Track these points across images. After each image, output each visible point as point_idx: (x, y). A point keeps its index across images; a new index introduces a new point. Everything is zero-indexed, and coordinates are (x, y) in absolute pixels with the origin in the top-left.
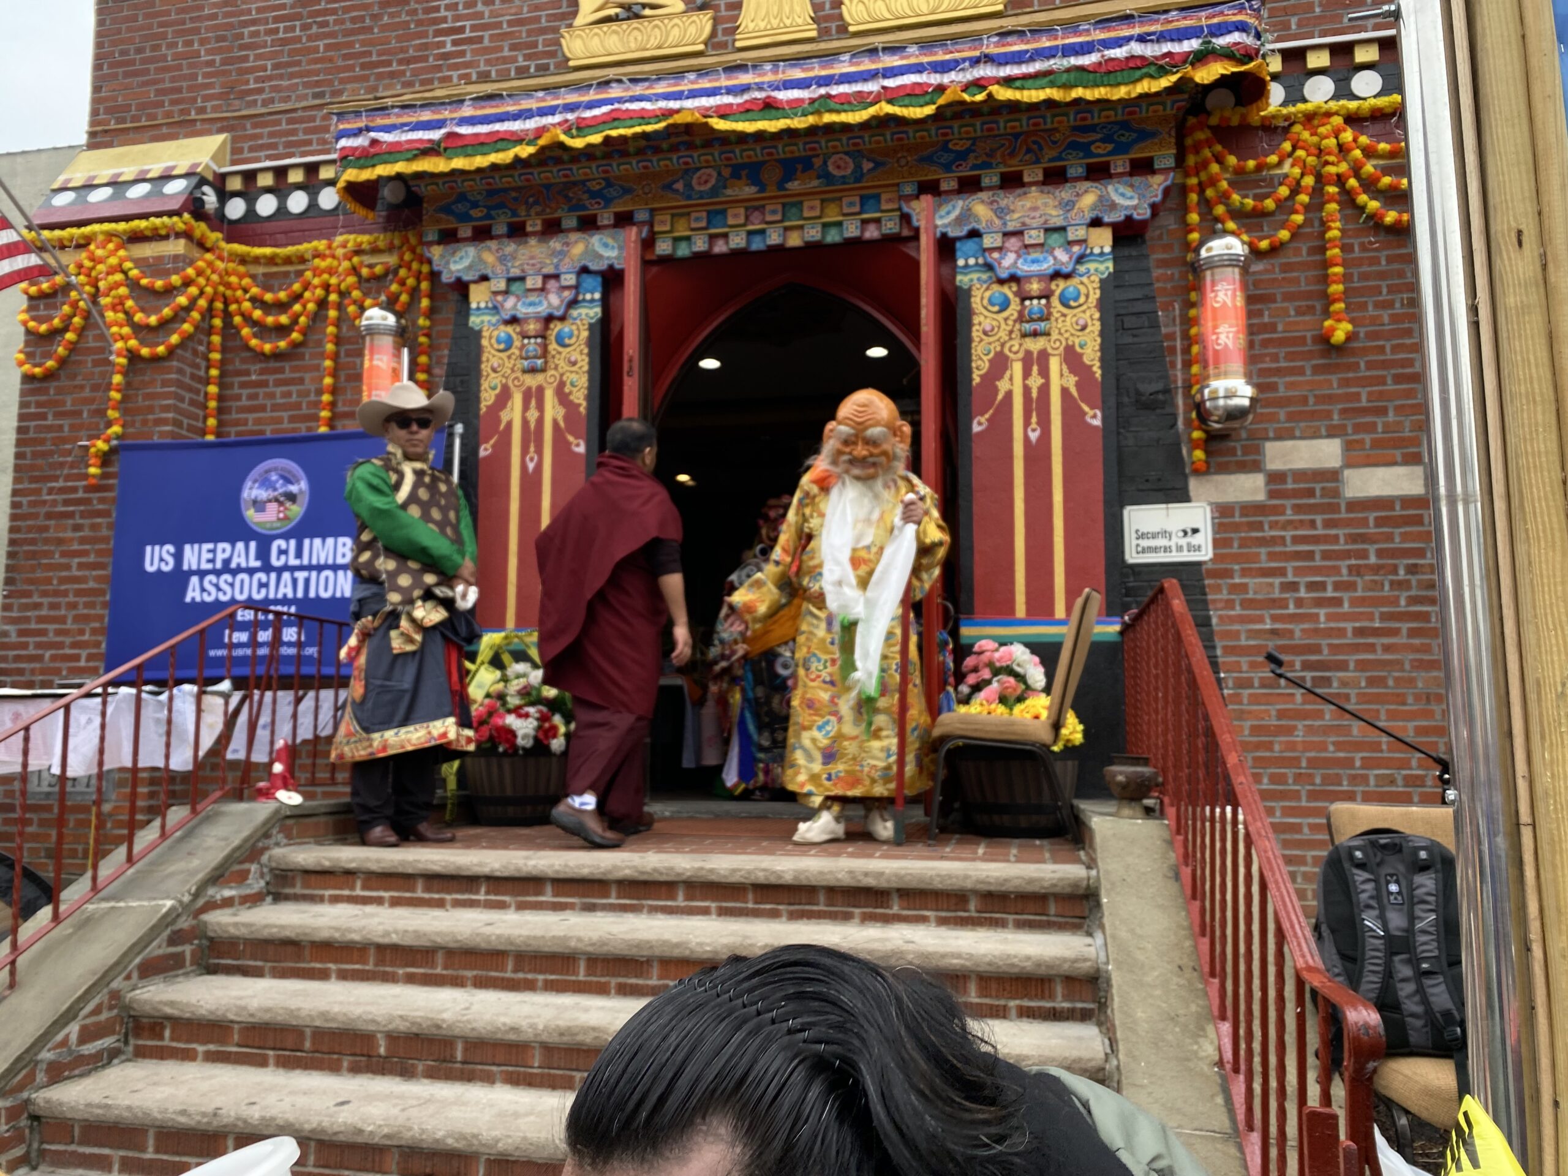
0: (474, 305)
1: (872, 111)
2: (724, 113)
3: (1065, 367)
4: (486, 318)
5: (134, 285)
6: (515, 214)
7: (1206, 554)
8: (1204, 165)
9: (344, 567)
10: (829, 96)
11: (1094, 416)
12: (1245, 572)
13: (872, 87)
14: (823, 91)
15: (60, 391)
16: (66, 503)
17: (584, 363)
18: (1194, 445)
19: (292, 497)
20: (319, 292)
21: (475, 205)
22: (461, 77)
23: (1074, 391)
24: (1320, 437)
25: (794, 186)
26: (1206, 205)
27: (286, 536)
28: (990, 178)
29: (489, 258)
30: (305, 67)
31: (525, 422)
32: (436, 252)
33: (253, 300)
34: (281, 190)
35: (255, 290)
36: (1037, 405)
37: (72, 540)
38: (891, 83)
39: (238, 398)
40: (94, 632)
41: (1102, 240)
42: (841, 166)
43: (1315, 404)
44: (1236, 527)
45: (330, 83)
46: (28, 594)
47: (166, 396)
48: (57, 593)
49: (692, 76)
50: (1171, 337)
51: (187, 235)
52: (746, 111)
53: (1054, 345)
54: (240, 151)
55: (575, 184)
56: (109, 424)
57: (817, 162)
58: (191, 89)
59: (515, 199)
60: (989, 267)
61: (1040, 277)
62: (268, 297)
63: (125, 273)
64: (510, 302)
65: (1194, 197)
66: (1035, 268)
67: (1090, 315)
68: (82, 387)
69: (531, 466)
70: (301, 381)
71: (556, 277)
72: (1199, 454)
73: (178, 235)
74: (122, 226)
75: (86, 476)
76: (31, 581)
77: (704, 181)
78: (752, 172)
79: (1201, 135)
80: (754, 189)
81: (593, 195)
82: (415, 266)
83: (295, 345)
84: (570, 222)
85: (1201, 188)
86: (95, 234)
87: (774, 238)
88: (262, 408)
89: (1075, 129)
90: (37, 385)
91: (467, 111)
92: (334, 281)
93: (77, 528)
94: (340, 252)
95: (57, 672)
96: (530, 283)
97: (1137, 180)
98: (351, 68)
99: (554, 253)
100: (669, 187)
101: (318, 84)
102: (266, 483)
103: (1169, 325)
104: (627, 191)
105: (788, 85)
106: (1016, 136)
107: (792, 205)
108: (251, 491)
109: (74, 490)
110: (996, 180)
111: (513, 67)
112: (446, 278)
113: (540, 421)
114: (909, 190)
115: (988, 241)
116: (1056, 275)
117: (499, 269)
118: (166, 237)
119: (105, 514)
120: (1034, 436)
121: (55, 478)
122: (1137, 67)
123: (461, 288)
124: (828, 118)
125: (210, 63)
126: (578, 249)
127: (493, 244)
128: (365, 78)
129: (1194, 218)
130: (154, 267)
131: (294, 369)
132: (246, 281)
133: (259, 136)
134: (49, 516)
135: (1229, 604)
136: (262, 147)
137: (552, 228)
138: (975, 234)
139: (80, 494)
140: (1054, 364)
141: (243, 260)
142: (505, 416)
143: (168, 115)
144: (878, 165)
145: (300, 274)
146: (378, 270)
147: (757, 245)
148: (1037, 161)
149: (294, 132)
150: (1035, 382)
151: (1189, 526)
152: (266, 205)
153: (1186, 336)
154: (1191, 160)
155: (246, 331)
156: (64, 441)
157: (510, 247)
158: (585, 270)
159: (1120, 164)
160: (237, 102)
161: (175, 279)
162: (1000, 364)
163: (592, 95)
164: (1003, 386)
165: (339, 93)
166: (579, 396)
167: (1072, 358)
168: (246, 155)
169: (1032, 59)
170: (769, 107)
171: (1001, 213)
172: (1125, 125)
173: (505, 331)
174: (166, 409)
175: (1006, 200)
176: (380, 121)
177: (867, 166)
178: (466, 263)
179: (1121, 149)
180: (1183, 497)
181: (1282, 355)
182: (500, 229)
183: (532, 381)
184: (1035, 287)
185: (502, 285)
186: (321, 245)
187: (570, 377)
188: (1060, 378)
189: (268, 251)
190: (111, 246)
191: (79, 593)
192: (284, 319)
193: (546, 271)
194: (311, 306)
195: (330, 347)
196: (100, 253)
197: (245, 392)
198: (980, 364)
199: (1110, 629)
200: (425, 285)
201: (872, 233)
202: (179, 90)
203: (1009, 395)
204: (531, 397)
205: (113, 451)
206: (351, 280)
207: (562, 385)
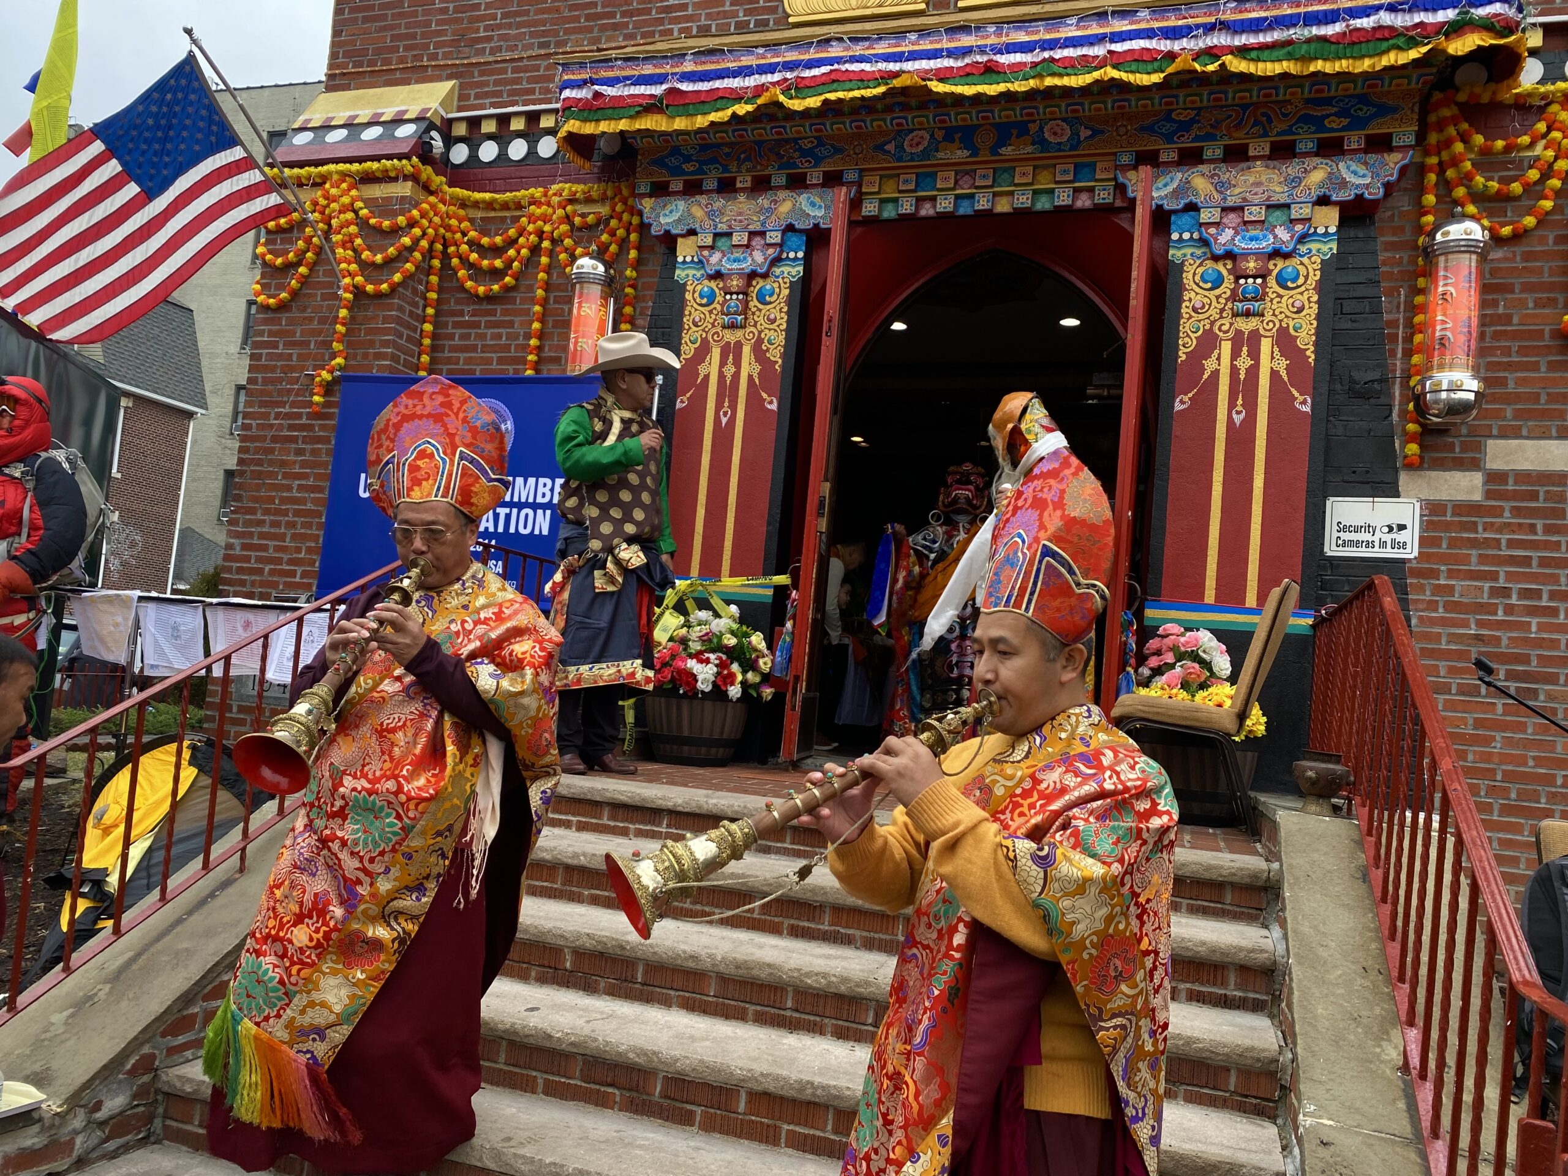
0: (680, 259)
1: (1096, 75)
2: (943, 76)
3: (1276, 349)
4: (691, 272)
5: (363, 223)
6: (726, 169)
7: (1411, 552)
8: (1448, 143)
9: (544, 507)
10: (1052, 60)
11: (1304, 402)
12: (1451, 574)
13: (1099, 51)
14: (1046, 54)
15: (291, 322)
16: (291, 427)
17: (783, 322)
18: (1411, 438)
20: (533, 238)
21: (688, 159)
22: (681, 31)
23: (1284, 374)
24: (1550, 438)
25: (1007, 151)
26: (1445, 187)
28: (1213, 151)
29: (698, 212)
30: (532, 17)
31: (721, 376)
32: (647, 204)
33: (470, 243)
34: (502, 138)
35: (473, 234)
36: (1244, 388)
37: (295, 462)
38: (1118, 47)
39: (451, 337)
40: (309, 550)
41: (1328, 220)
42: (1058, 133)
43: (1548, 402)
44: (1447, 526)
45: (555, 33)
46: (253, 511)
47: (387, 331)
48: (278, 512)
49: (913, 37)
50: (1394, 324)
51: (414, 178)
52: (966, 75)
53: (1267, 326)
54: (466, 97)
55: (787, 141)
56: (333, 356)
57: (1033, 128)
58: (424, 35)
59: (727, 155)
60: (1204, 242)
61: (1258, 255)
62: (485, 241)
63: (356, 212)
64: (715, 258)
65: (1432, 177)
66: (1253, 245)
67: (1308, 298)
68: (311, 319)
69: (724, 420)
70: (511, 324)
71: (762, 234)
72: (1413, 448)
73: (406, 178)
74: (356, 167)
75: (311, 404)
76: (256, 499)
77: (915, 143)
78: (966, 136)
79: (1446, 112)
80: (966, 153)
81: (804, 153)
82: (625, 216)
83: (507, 289)
84: (779, 179)
85: (1441, 168)
86: (330, 173)
87: (982, 203)
88: (474, 349)
89: (1308, 101)
90: (270, 315)
91: (689, 66)
92: (547, 228)
93: (299, 452)
94: (555, 200)
95: (275, 585)
96: (736, 240)
97: (1371, 158)
98: (577, 19)
99: (762, 210)
100: (880, 148)
101: (544, 34)
103: (1391, 310)
104: (838, 151)
105: (1011, 48)
106: (1244, 107)
107: (1003, 170)
109: (299, 416)
110: (1219, 153)
111: (733, 21)
112: (655, 230)
113: (736, 376)
114: (1125, 159)
115: (1205, 216)
116: (1276, 254)
117: (708, 223)
118: (395, 179)
119: (325, 440)
120: (1238, 419)
121: (282, 404)
122: (1385, 37)
123: (669, 241)
124: (1049, 81)
125: (444, 11)
126: (785, 207)
127: (703, 199)
128: (589, 30)
129: (1430, 199)
130: (381, 207)
131: (505, 312)
132: (465, 225)
133: (485, 84)
134: (275, 439)
135: (1432, 606)
136: (487, 95)
137: (761, 185)
138: (1192, 208)
139: (304, 421)
140: (1266, 345)
141: (463, 204)
142: (702, 370)
143: (402, 60)
144: (1095, 133)
145: (516, 219)
146: (590, 219)
147: (965, 209)
148: (1265, 135)
149: (518, 81)
150: (1244, 362)
151: (1395, 521)
152: (488, 151)
153: (1409, 323)
154: (1433, 138)
155: (462, 273)
156: (292, 369)
157: (719, 203)
158: (790, 228)
159: (1354, 140)
160: (467, 50)
161: (401, 220)
162: (1208, 343)
163: (812, 54)
164: (1210, 365)
165: (563, 43)
166: (775, 355)
167: (1285, 340)
168: (472, 101)
169: (1270, 28)
170: (990, 71)
171: (1221, 187)
172: (1363, 99)
173: (708, 285)
174: (385, 344)
175: (1227, 174)
176: (604, 74)
177: (1085, 133)
178: (676, 216)
179: (1357, 123)
180: (1391, 490)
181: (1515, 349)
182: (711, 184)
183: (731, 337)
184: (1252, 265)
185: (709, 241)
186: (538, 192)
187: (768, 335)
188: (1270, 360)
189: (487, 196)
190: (344, 186)
191: (298, 513)
192: (498, 263)
193: (751, 228)
194: (524, 252)
195: (540, 293)
196: (334, 191)
197: (458, 332)
198: (1187, 342)
199: (1303, 623)
200: (633, 237)
201: (1084, 202)
202: (413, 36)
203: (1216, 374)
204: (731, 352)
205: (335, 381)
206: (564, 228)
207: (760, 341)
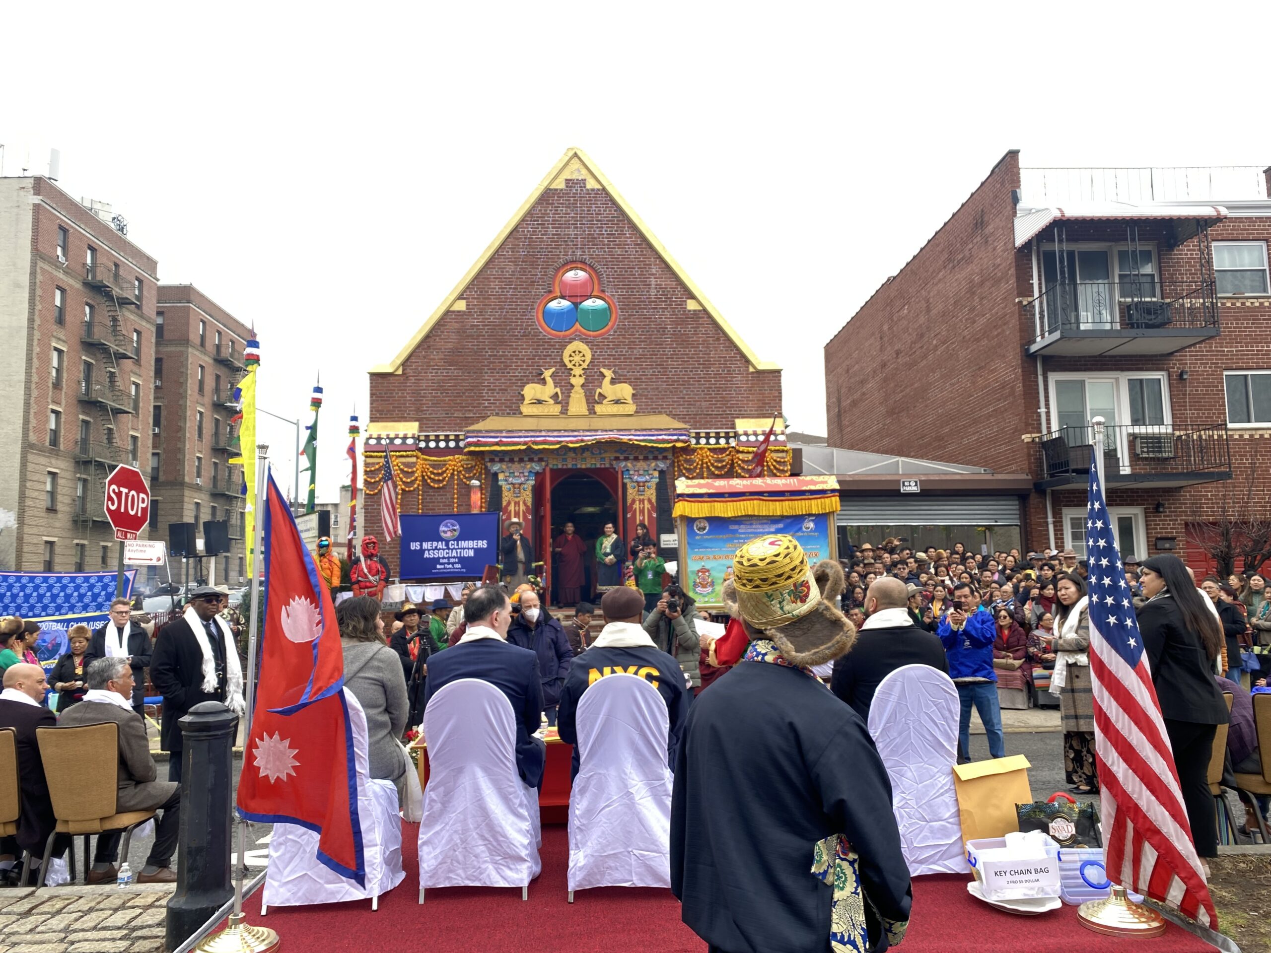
0: (500, 479)
2: (572, 442)
3: (648, 503)
4: (503, 482)
5: (402, 470)
6: (510, 456)
7: (677, 545)
9: (471, 549)
11: (655, 514)
14: (595, 437)
17: (531, 495)
19: (455, 530)
20: (451, 471)
21: (500, 453)
22: (490, 414)
23: (650, 508)
26: (679, 466)
27: (454, 540)
29: (504, 467)
30: (442, 405)
31: (515, 510)
32: (489, 464)
33: (431, 472)
34: (438, 441)
35: (431, 469)
36: (642, 511)
41: (656, 474)
42: (596, 451)
47: (412, 501)
51: (416, 456)
52: (576, 441)
53: (645, 497)
54: (423, 428)
58: (404, 408)
60: (630, 478)
61: (643, 482)
62: (435, 471)
63: (400, 467)
64: (510, 479)
65: (677, 464)
66: (641, 479)
67: (654, 491)
70: (446, 495)
71: (523, 473)
73: (414, 456)
74: (398, 454)
77: (561, 452)
81: (532, 453)
82: (480, 466)
83: (444, 485)
84: (525, 459)
87: (579, 466)
88: (435, 502)
89: (650, 449)
90: (371, 496)
91: (504, 434)
92: (455, 468)
94: (457, 460)
96: (515, 474)
97: (664, 461)
99: (522, 467)
100: (552, 452)
102: (446, 526)
103: (670, 493)
104: (541, 452)
107: (583, 459)
108: (442, 528)
110: (632, 459)
111: (506, 412)
112: (491, 471)
113: (519, 509)
114: (613, 458)
115: (631, 472)
116: (646, 481)
117: (507, 470)
118: (411, 457)
121: (379, 523)
122: (664, 441)
125: (410, 400)
126: (529, 466)
127: (506, 464)
129: (676, 468)
131: (443, 492)
132: (428, 466)
133: (429, 424)
136: (430, 428)
137: (521, 463)
138: (628, 470)
140: (646, 502)
141: (426, 460)
142: (509, 508)
143: (397, 414)
144: (605, 451)
145: (445, 465)
146: (469, 466)
147: (574, 467)
148: (642, 454)
150: (642, 506)
151: (674, 539)
152: (433, 445)
154: (676, 455)
155: (429, 481)
157: (509, 465)
158: (530, 472)
159: (660, 457)
160: (421, 413)
161: (414, 469)
162: (634, 501)
163: (538, 434)
164: (634, 506)
166: (529, 504)
167: (650, 501)
168: (425, 429)
171: (634, 466)
172: (661, 449)
173: (508, 486)
175: (635, 463)
176: (480, 435)
177: (602, 452)
178: (497, 468)
179: (661, 453)
180: (673, 532)
182: (506, 459)
183: (517, 500)
184: (641, 484)
185: (508, 474)
186: (451, 458)
187: (527, 499)
188: (647, 505)
189: (434, 458)
190: (394, 459)
192: (441, 478)
193: (520, 471)
194: (449, 475)
195: (456, 487)
197: (429, 497)
198: (629, 501)
200: (483, 472)
201: (603, 466)
202: (400, 408)
203: (636, 509)
204: (517, 504)
206: (461, 468)
207: (524, 500)
